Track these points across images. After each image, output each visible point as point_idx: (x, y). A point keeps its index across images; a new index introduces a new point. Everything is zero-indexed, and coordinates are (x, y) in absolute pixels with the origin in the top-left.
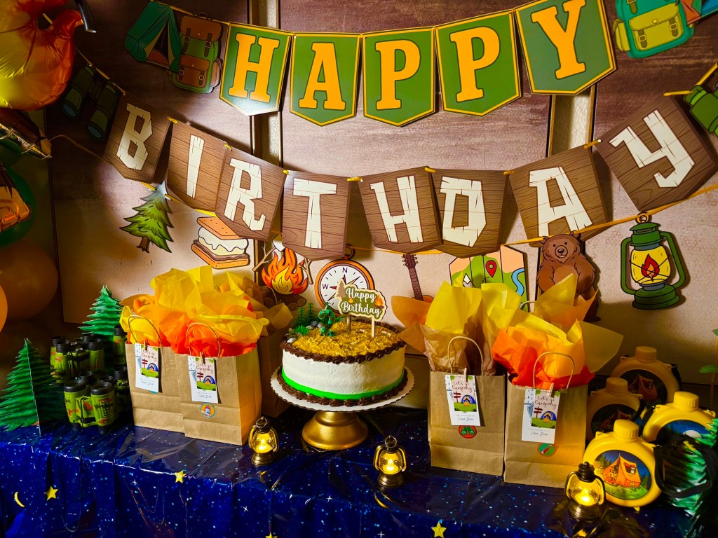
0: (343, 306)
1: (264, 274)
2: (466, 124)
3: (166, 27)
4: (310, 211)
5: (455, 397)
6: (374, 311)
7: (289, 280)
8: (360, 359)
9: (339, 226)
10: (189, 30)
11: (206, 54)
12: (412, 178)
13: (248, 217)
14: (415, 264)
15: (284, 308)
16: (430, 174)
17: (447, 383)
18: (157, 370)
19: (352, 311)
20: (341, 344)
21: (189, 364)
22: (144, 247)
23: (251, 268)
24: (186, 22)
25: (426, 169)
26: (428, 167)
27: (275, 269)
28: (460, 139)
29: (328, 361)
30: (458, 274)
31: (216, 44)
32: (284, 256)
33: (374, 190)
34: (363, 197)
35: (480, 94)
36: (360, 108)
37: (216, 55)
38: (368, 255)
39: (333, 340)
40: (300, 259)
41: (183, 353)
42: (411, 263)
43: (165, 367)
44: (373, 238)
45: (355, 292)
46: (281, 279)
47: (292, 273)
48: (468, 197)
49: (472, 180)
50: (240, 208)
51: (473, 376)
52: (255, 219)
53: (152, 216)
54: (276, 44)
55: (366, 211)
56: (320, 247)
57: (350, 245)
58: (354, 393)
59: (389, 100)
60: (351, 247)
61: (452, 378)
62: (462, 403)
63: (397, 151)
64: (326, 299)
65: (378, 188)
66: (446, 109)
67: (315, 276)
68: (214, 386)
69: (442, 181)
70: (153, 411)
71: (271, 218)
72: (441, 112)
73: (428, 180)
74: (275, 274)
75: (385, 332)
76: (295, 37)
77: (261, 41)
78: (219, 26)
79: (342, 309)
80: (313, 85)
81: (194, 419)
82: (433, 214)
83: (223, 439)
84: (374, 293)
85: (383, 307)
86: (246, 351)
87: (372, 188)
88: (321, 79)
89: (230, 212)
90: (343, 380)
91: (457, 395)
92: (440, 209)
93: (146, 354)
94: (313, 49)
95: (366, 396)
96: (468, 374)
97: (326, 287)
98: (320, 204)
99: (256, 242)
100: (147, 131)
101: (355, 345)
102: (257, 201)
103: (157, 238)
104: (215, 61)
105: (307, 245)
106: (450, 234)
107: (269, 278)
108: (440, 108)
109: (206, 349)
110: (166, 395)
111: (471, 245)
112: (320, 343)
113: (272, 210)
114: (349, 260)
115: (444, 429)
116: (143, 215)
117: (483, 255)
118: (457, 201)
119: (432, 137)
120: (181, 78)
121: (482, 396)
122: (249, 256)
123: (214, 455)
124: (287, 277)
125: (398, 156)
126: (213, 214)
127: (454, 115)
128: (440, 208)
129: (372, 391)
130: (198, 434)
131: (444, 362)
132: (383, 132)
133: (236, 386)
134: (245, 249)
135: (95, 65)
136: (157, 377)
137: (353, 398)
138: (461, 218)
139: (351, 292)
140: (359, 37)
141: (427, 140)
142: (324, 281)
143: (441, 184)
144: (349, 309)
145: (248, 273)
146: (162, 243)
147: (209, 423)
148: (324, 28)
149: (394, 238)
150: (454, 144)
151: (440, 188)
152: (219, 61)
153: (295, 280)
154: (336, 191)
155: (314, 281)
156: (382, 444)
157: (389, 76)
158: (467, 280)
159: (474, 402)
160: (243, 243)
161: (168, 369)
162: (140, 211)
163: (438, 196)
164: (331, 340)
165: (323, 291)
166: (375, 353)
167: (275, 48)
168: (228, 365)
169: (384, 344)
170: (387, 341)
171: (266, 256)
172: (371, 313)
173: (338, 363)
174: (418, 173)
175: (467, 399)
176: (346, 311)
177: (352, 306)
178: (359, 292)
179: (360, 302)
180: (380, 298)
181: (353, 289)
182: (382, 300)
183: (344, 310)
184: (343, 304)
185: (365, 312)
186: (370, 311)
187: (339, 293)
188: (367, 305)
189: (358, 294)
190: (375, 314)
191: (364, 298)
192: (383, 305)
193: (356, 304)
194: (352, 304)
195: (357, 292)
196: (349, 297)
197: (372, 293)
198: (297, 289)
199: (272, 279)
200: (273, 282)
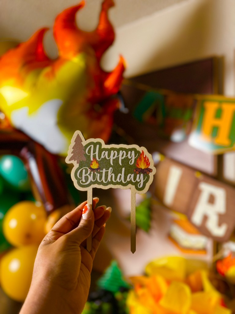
0: (81, 175)
6: (135, 179)
19: (96, 182)
45: (101, 150)
79: (78, 180)
84: (134, 149)
85: (150, 170)
139: (94, 152)
144: (91, 178)
172: (130, 182)
176: (86, 182)
177: (96, 173)
178: (109, 150)
179: (111, 166)
180: (144, 156)
181: (98, 146)
182: (148, 159)
183: (82, 182)
184: (82, 171)
185: (119, 181)
186: (128, 180)
187: (73, 154)
188: (123, 169)
189: (107, 153)
190: (137, 182)
191: (118, 158)
192: (150, 167)
193: (104, 169)
194: (97, 169)
195: (106, 150)
196: (92, 159)
197: (131, 150)
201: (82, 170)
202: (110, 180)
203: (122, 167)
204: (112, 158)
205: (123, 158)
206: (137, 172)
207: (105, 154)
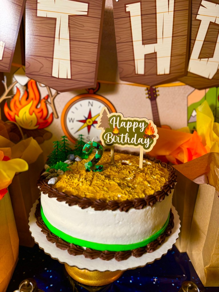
0: (106, 137)
1: (6, 110)
4: (57, 36)
7: (34, 115)
14: (157, 96)
15: (33, 142)
19: (117, 143)
27: (18, 104)
32: (27, 92)
33: (129, 12)
34: (115, 21)
38: (112, 88)
40: (44, 93)
44: (120, 70)
45: (120, 121)
46: (25, 113)
47: (36, 107)
55: (117, 38)
56: (69, 77)
64: (72, 132)
65: (134, 10)
67: (60, 110)
69: (200, 5)
71: (11, 45)
74: (18, 109)
75: (145, 161)
79: (105, 141)
82: (186, 42)
84: (144, 121)
85: (154, 136)
87: (127, 10)
97: (72, 120)
98: (69, 27)
105: (55, 74)
106: (195, 65)
107: (12, 114)
112: (91, 182)
114: (94, 93)
117: (217, 86)
118: (209, 30)
124: (31, 111)
128: (193, 37)
138: (209, 49)
139: (116, 122)
142: (70, 115)
143: (199, 8)
144: (113, 140)
151: (197, 14)
153: (40, 115)
154: (88, 12)
155: (59, 115)
163: (193, 23)
165: (69, 125)
171: (7, 91)
172: (140, 144)
176: (110, 142)
177: (116, 136)
178: (126, 121)
179: (128, 132)
180: (151, 126)
181: (118, 118)
182: (153, 129)
183: (107, 142)
185: (132, 143)
186: (139, 142)
187: (101, 123)
188: (136, 135)
189: (124, 123)
190: (145, 144)
191: (132, 127)
192: (154, 134)
193: (122, 134)
194: (117, 134)
195: (124, 121)
196: (114, 127)
197: (142, 122)
198: (42, 123)
199: (15, 114)
200: (16, 117)
201: (108, 134)
202: (126, 142)
203: (135, 133)
204: (128, 127)
205: (136, 127)
206: (145, 137)
207: (123, 124)
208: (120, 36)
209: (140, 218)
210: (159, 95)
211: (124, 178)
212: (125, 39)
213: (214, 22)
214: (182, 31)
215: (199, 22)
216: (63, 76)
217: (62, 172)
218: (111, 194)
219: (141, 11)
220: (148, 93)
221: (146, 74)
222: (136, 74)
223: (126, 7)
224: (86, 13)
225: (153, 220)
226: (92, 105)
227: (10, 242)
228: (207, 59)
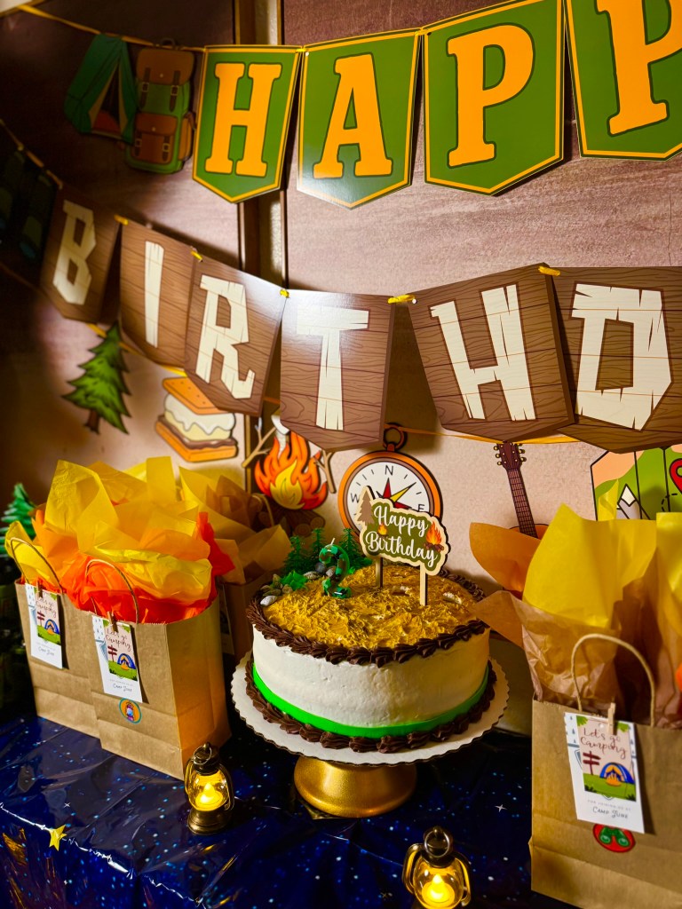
0: (369, 540)
1: (258, 473)
2: (628, 179)
3: (117, 74)
4: (323, 363)
5: (586, 762)
6: (425, 555)
7: (297, 484)
8: (382, 657)
9: (374, 388)
10: (148, 71)
11: (172, 107)
12: (512, 289)
13: (229, 376)
14: (520, 462)
15: (280, 532)
16: (550, 278)
17: (568, 729)
18: (57, 632)
19: (384, 551)
20: (352, 618)
21: (95, 629)
22: (93, 426)
23: (240, 462)
24: (145, 60)
25: (542, 269)
26: (545, 265)
27: (275, 464)
28: (615, 211)
29: (317, 656)
30: (607, 486)
31: (187, 87)
32: (290, 444)
33: (437, 318)
34: (417, 333)
35: (660, 112)
36: (419, 169)
37: (186, 106)
38: (430, 443)
39: (341, 607)
40: (315, 450)
41: (87, 610)
42: (511, 460)
43: (70, 628)
44: (440, 411)
45: (389, 514)
46: (285, 481)
47: (302, 471)
48: (631, 325)
49: (641, 289)
50: (218, 360)
51: (631, 725)
52: (240, 379)
53: (102, 378)
54: (275, 70)
55: (424, 360)
56: (341, 428)
57: (398, 425)
58: (371, 726)
59: (472, 147)
60: (399, 428)
61: (580, 721)
62: (602, 776)
63: (487, 242)
65: (446, 313)
66: (586, 151)
67: (338, 479)
68: (134, 672)
69: (575, 292)
70: (62, 697)
71: (263, 377)
72: (577, 160)
73: (545, 293)
74: (274, 474)
75: (450, 595)
76: (307, 54)
77: (255, 70)
78: (191, 58)
79: (367, 545)
80: (337, 135)
81: (113, 722)
82: (556, 361)
83: (155, 763)
84: (424, 518)
85: (442, 548)
86: (189, 615)
87: (434, 314)
88: (351, 123)
89: (203, 369)
90: (348, 696)
91: (591, 760)
92: (571, 352)
93: (43, 604)
94: (337, 71)
95: (395, 733)
96: (617, 717)
97: (356, 499)
99: (248, 418)
100: (90, 241)
101: (381, 621)
102: (242, 347)
103: (109, 412)
104: (185, 117)
105: (320, 423)
106: (593, 403)
107: (266, 480)
108: (574, 151)
109: (117, 607)
110: (75, 674)
111: (639, 427)
112: (315, 611)
113: (264, 363)
114: (397, 451)
115: (560, 824)
116: (91, 376)
117: (665, 446)
118: (608, 335)
119: (557, 211)
120: (137, 151)
121: (650, 770)
122: (236, 443)
123: (129, 797)
124: (295, 477)
125: (489, 253)
126: (181, 373)
127: (604, 163)
128: (572, 350)
129: (410, 723)
130: (120, 748)
131: (562, 683)
132: (461, 210)
133: (169, 677)
134: (231, 430)
135: (27, 147)
136: (58, 644)
137: (369, 735)
138: (617, 371)
139: (383, 514)
140: (417, 34)
141: (547, 218)
142: (353, 489)
143: (573, 299)
144: (379, 545)
145: (233, 471)
146: (115, 419)
147: (134, 732)
148: (357, 29)
149: (477, 412)
150: (603, 221)
151: (572, 309)
152: (191, 117)
153: (306, 485)
154: (369, 324)
155: (337, 487)
156: (421, 842)
157: (473, 99)
158: (628, 497)
159: (630, 780)
160: (226, 420)
161: (74, 632)
162: (87, 370)
163: (567, 324)
164: (337, 607)
165: (352, 507)
166: (415, 646)
167: (275, 79)
168: (154, 638)
169: (441, 625)
170: (448, 617)
171: (261, 442)
173: (336, 662)
174: (524, 278)
175: (613, 771)
176: (374, 549)
177: (384, 540)
178: (398, 515)
179: (400, 535)
180: (436, 529)
181: (386, 508)
182: (439, 533)
183: (370, 548)
184: (370, 536)
185: (408, 554)
186: (417, 555)
187: (361, 514)
188: (413, 541)
189: (395, 518)
190: (427, 560)
191: (406, 527)
192: (441, 544)
193: (392, 537)
194: (385, 536)
195: (395, 514)
196: (380, 523)
197: (421, 518)
198: (311, 500)
199: (271, 481)
200: (272, 486)
201: (370, 534)
202: (398, 552)
203: (411, 538)
204: (400, 525)
205: (412, 527)
206: (427, 547)
207: (393, 519)
208: (428, 355)
209: (361, 682)
210: (525, 459)
211: (371, 615)
212: (436, 361)
213: (615, 319)
214: (544, 342)
215: (580, 322)
216: (331, 425)
217: (290, 589)
218: (330, 634)
219: (458, 314)
220: (500, 455)
221: (489, 420)
222: (470, 419)
223: (430, 310)
224: (365, 327)
225: (389, 694)
226: (392, 474)
227: (209, 691)
228: (619, 390)
